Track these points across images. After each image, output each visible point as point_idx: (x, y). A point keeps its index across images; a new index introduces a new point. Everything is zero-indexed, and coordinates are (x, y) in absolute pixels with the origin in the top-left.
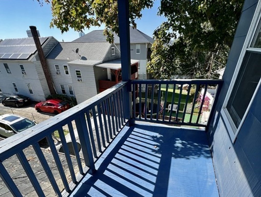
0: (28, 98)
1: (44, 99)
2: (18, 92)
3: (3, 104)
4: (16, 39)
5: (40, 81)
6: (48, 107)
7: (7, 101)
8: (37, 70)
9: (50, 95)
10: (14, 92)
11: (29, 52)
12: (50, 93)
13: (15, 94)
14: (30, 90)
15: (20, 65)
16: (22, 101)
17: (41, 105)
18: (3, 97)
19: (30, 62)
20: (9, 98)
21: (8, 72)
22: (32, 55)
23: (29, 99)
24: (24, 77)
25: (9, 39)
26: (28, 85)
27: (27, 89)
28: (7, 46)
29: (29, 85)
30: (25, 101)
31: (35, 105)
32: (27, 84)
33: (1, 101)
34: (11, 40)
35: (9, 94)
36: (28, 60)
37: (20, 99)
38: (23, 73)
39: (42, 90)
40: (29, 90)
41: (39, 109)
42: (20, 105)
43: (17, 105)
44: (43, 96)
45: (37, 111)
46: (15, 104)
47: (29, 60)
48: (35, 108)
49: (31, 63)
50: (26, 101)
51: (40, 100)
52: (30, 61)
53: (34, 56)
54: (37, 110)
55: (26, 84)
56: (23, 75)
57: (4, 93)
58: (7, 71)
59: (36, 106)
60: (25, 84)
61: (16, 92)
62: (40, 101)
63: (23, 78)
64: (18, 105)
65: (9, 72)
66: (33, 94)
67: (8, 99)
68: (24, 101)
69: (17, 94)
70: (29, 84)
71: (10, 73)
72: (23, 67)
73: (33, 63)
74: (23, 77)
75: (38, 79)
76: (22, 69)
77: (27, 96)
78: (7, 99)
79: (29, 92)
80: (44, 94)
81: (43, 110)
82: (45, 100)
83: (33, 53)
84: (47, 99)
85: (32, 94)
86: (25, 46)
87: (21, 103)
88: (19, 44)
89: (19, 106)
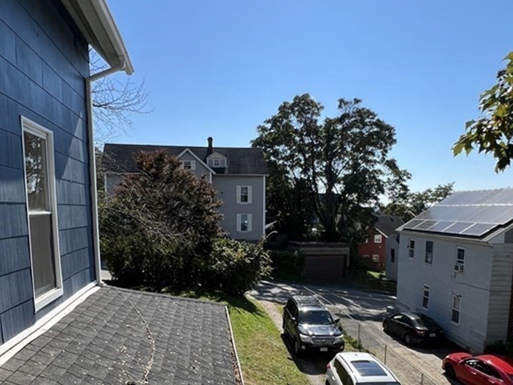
0: (442, 329)
1: (482, 347)
2: (427, 308)
3: (384, 326)
4: (479, 191)
5: (491, 295)
6: (478, 373)
7: (395, 322)
8: (493, 266)
9: (501, 342)
10: (419, 307)
11: (494, 222)
12: (506, 335)
13: (418, 312)
14: (454, 310)
15: (458, 248)
16: (422, 332)
17: (461, 361)
18: (393, 310)
19: (486, 244)
20: (400, 317)
21: (426, 261)
22: (500, 226)
23: (441, 332)
24: (455, 276)
25: (465, 192)
26: (455, 298)
27: (450, 308)
28: (453, 206)
29: (459, 298)
30: (428, 335)
31: (447, 355)
32: (454, 296)
33: (384, 318)
34: (469, 192)
35: (406, 307)
36: (481, 239)
37: (420, 326)
38: (456, 268)
39: (486, 322)
40: (451, 312)
41: (453, 368)
42: (415, 340)
43: (408, 339)
44: (483, 337)
45: (444, 371)
46: (406, 334)
47: (484, 240)
48: (443, 362)
49: (487, 246)
50: (433, 335)
51: (469, 346)
52: (487, 242)
53: (504, 231)
54: (444, 369)
55: (453, 294)
56: (456, 271)
57: (399, 303)
58: (427, 257)
59: (448, 357)
60: (451, 294)
61: (423, 308)
62: (467, 347)
63: (451, 279)
64: (410, 339)
65: (429, 260)
66: (458, 325)
67: (398, 319)
68: (427, 333)
69: (422, 312)
70: (458, 296)
71: (431, 263)
72: (463, 255)
73: (493, 247)
74: (453, 278)
75: (487, 290)
76: (459, 257)
77: (440, 325)
78: (396, 317)
79: (449, 316)
80: (487, 332)
81: (461, 376)
82: (482, 352)
83: (503, 223)
84: (490, 350)
85: (454, 323)
86: (493, 206)
87: (419, 336)
88: (483, 201)
89: (410, 341)
